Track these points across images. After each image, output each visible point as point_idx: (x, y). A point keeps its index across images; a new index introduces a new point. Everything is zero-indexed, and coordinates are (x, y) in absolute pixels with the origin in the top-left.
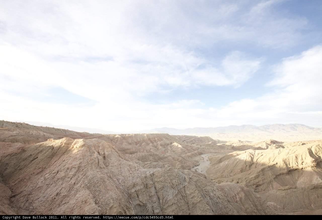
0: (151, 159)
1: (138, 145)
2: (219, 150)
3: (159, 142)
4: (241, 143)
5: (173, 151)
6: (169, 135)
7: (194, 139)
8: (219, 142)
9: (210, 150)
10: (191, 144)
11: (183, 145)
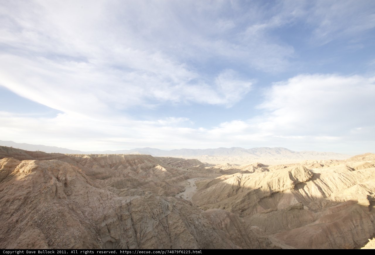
0: (129, 185)
1: (113, 168)
2: (206, 174)
3: (139, 165)
4: (230, 167)
5: (155, 175)
6: (152, 157)
7: (180, 162)
8: (207, 165)
9: (197, 174)
10: (177, 168)
11: (168, 168)
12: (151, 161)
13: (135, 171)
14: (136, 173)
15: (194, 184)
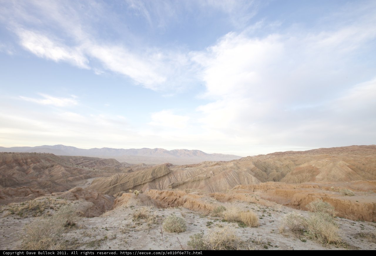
6: (55, 156)
7: (94, 162)
8: (125, 165)
9: (103, 173)
10: (82, 167)
11: (71, 168)
12: (51, 161)
13: (23, 172)
14: (26, 174)
15: (91, 183)
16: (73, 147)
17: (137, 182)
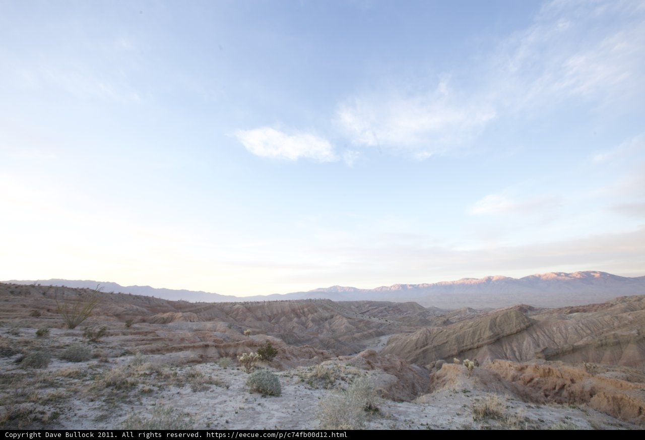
1: (273, 321)
3: (310, 315)
5: (331, 330)
6: (332, 302)
7: (385, 308)
9: (402, 326)
10: (370, 318)
11: (354, 319)
12: (329, 309)
13: (303, 325)
14: (305, 328)
15: (386, 343)
16: (352, 288)
17: (465, 344)
